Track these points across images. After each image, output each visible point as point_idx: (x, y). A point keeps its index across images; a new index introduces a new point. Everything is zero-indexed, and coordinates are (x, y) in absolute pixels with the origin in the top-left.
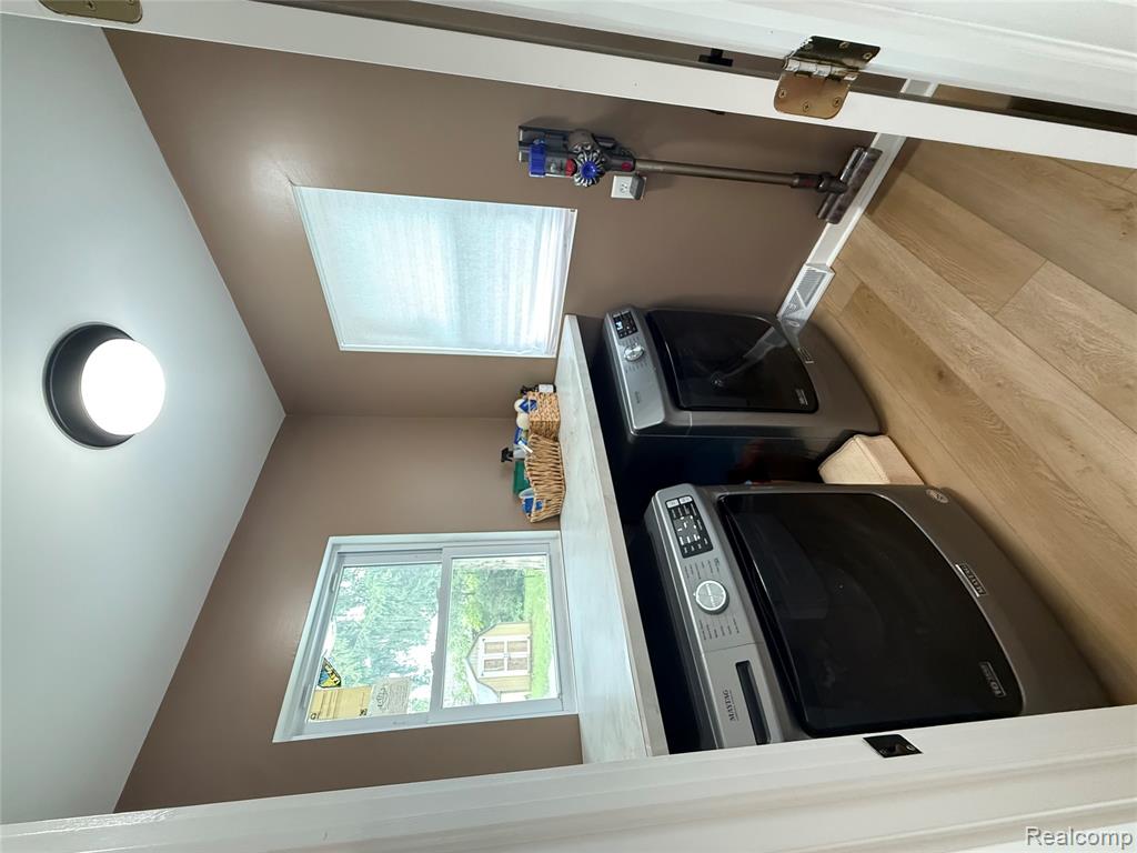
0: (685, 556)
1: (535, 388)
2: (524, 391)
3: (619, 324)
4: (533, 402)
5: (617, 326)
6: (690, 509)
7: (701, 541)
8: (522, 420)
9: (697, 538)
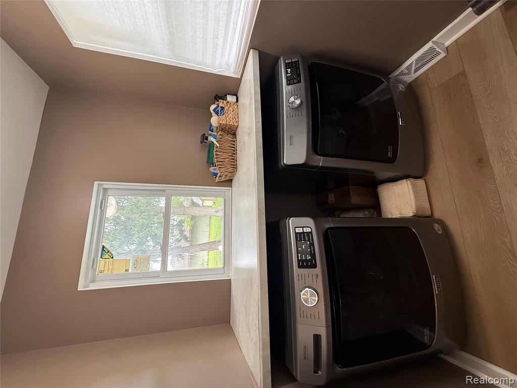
0: (299, 267)
1: (224, 98)
2: (218, 98)
3: (289, 70)
4: (222, 108)
5: (287, 72)
6: (309, 238)
7: (311, 261)
8: (214, 120)
9: (309, 257)
